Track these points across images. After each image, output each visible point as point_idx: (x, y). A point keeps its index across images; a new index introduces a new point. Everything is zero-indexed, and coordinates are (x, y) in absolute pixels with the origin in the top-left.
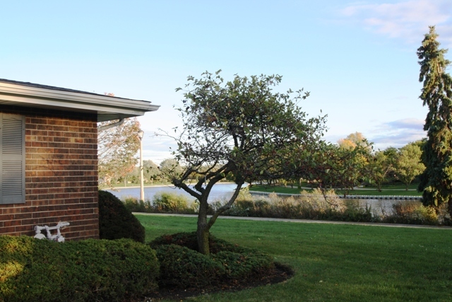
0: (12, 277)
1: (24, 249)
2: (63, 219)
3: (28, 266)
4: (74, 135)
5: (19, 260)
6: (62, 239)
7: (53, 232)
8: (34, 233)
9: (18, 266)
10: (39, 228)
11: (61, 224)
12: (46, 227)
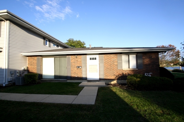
0: (138, 81)
1: (141, 77)
2: (151, 72)
3: (141, 79)
4: (153, 56)
5: (140, 78)
6: (150, 76)
7: (149, 74)
8: (145, 74)
9: (139, 79)
10: (146, 74)
11: (150, 73)
12: (147, 74)
